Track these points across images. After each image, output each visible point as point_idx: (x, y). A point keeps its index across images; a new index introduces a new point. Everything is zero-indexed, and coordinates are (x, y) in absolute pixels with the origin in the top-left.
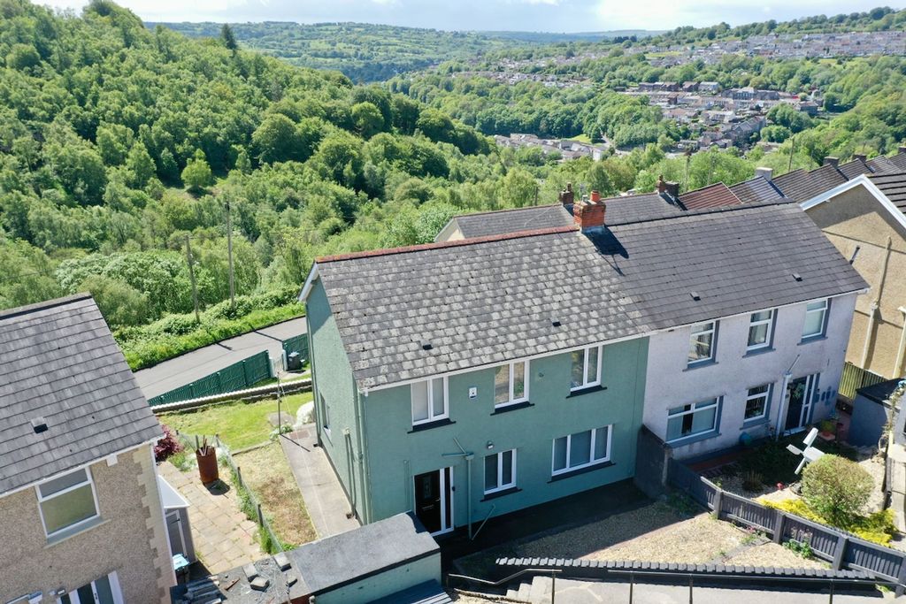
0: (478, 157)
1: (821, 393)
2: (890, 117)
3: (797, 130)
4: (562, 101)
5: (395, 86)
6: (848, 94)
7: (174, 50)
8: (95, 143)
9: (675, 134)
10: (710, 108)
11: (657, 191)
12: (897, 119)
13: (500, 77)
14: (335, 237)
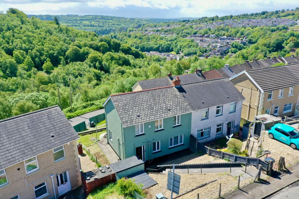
0: (140, 59)
1: (235, 126)
2: (268, 46)
3: (240, 49)
4: (166, 41)
5: (112, 36)
6: (255, 38)
7: (38, 25)
8: (13, 57)
9: (202, 51)
10: (213, 43)
11: (195, 72)
12: (270, 46)
13: (146, 33)
14: (97, 87)
